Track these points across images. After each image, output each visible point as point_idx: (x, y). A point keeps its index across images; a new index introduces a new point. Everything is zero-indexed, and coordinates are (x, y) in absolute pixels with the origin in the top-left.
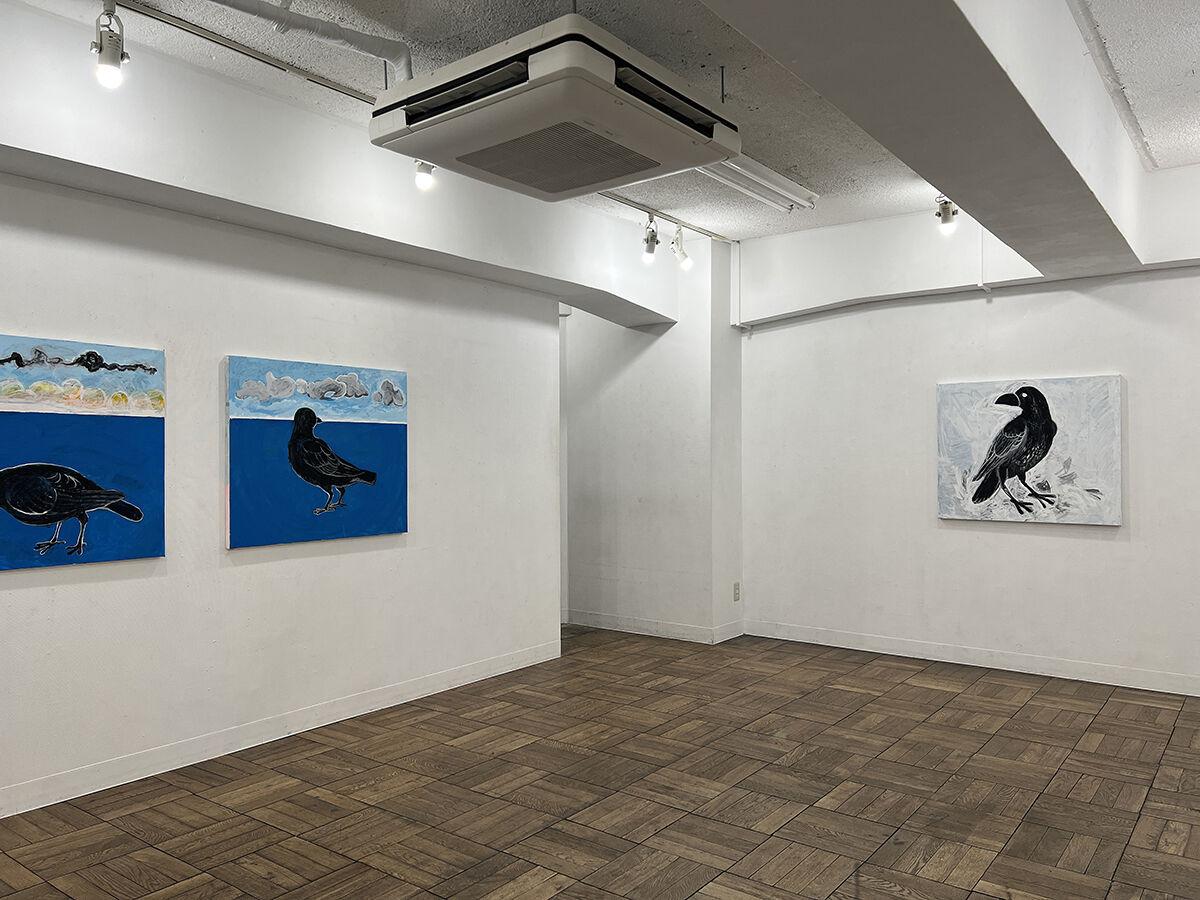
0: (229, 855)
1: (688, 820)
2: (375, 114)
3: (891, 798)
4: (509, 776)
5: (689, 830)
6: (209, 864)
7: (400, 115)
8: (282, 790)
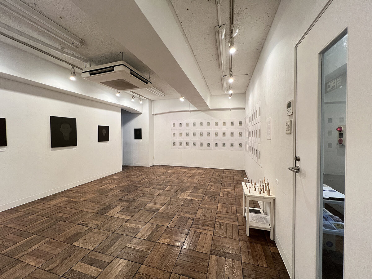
0: (53, 213)
1: (145, 195)
2: (83, 72)
3: (176, 187)
4: (112, 192)
5: (144, 196)
6: (48, 216)
7: (88, 73)
8: (64, 200)
